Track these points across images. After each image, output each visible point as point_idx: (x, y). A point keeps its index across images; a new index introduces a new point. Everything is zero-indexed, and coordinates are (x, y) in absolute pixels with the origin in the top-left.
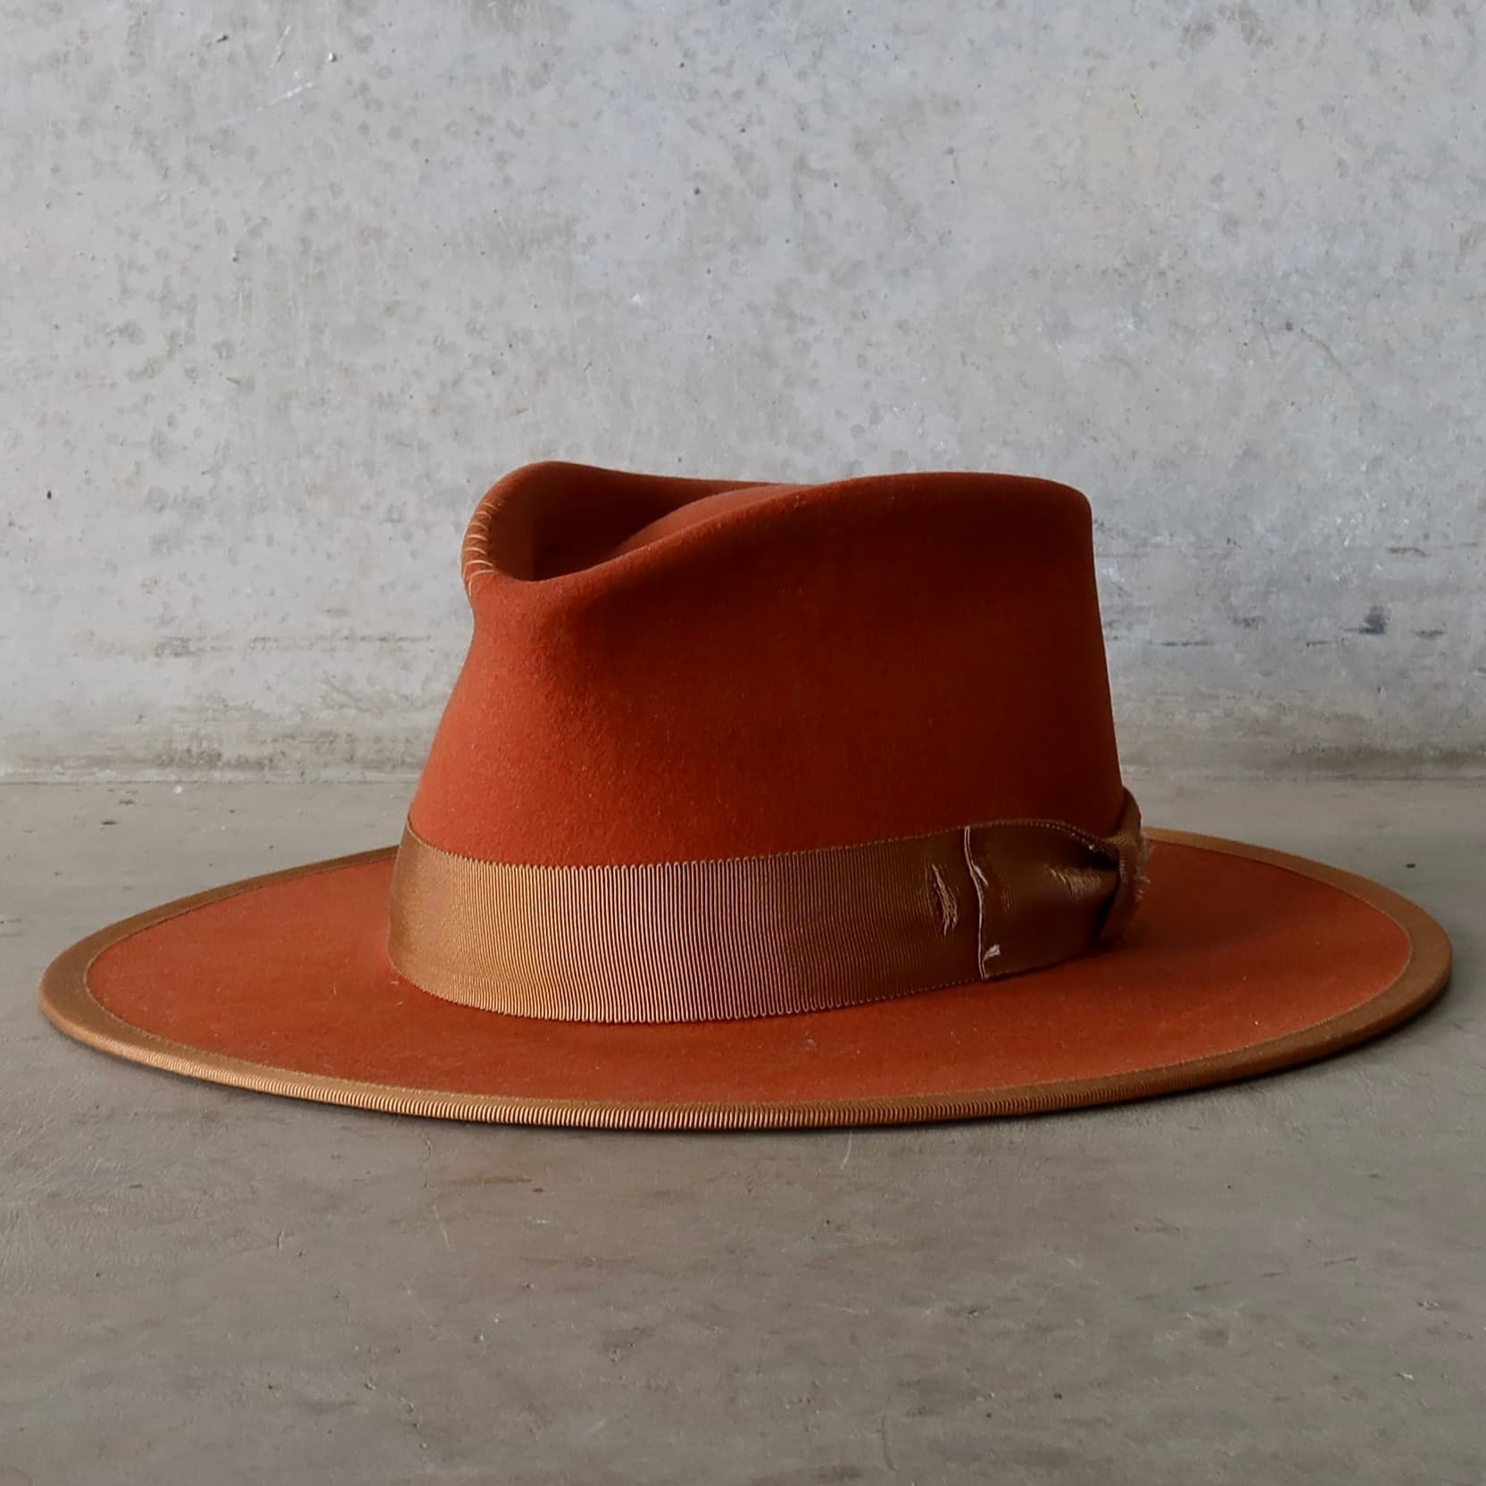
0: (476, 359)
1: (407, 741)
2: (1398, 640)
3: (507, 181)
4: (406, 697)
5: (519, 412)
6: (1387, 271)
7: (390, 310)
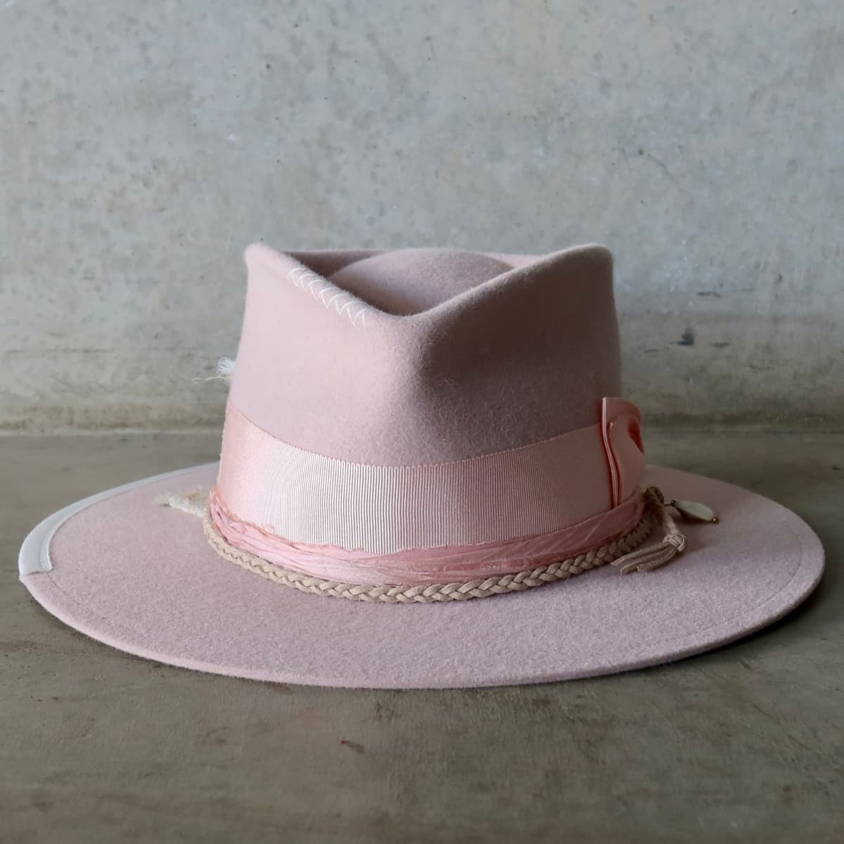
0: (134, 177)
1: (104, 412)
2: (701, 350)
3: (148, 61)
4: (101, 386)
5: (162, 210)
6: (704, 116)
7: (79, 146)
